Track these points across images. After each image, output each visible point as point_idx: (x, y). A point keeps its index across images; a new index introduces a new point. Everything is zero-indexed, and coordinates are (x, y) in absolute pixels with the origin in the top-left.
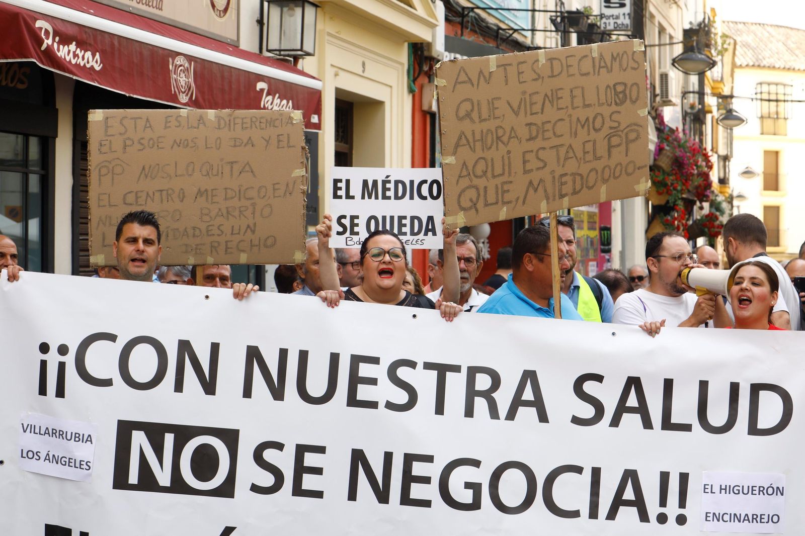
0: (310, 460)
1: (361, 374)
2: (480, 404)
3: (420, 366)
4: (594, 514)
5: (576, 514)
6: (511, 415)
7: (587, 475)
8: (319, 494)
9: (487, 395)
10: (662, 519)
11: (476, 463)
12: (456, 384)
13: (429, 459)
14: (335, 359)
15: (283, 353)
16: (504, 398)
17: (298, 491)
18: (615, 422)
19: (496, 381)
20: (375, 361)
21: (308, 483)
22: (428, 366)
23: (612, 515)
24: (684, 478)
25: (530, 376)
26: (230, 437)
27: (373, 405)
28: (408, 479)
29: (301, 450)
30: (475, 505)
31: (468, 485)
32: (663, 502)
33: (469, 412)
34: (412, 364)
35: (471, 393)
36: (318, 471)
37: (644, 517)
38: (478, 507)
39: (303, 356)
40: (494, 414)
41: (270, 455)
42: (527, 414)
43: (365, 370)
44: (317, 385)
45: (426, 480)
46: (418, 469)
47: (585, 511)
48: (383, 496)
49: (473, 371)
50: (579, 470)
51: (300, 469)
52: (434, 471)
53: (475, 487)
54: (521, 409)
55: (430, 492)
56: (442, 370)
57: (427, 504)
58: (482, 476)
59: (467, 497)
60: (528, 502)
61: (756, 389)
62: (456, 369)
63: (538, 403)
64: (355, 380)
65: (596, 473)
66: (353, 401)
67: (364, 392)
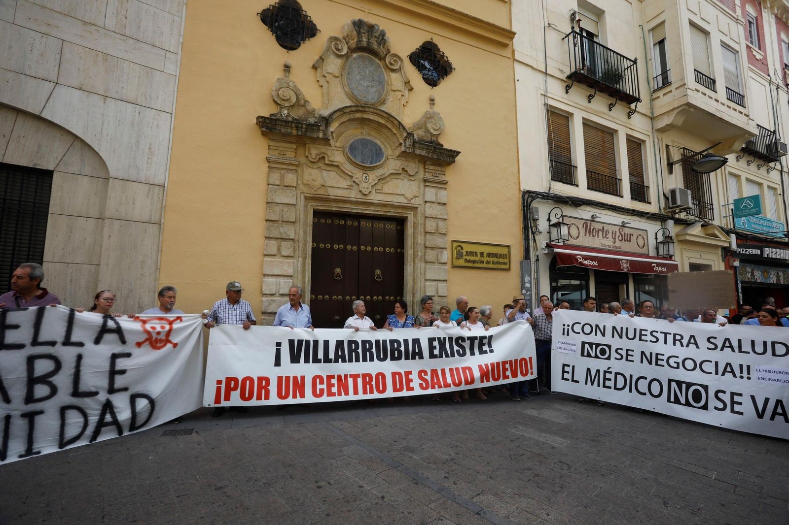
0: (630, 353)
1: (643, 333)
2: (678, 343)
3: (659, 332)
4: (717, 373)
5: (711, 373)
6: (687, 346)
7: (713, 364)
8: (633, 361)
9: (680, 341)
10: (742, 377)
11: (678, 357)
12: (670, 338)
13: (663, 355)
14: (635, 330)
15: (622, 328)
16: (685, 342)
17: (627, 360)
18: (722, 349)
19: (682, 337)
20: (647, 330)
21: (630, 358)
22: (661, 332)
23: (723, 374)
24: (748, 367)
25: (692, 337)
26: (609, 347)
27: (647, 341)
28: (657, 359)
29: (627, 350)
30: (678, 367)
31: (675, 362)
32: (741, 372)
33: (674, 344)
34: (657, 332)
35: (675, 340)
36: (632, 356)
37: (735, 376)
38: (679, 368)
39: (627, 329)
40: (682, 345)
41: (619, 351)
42: (692, 347)
43: (643, 332)
44: (631, 335)
45: (663, 360)
46: (660, 357)
47: (714, 372)
48: (650, 363)
49: (675, 335)
50: (711, 362)
51: (627, 355)
52: (665, 358)
53: (678, 363)
54: (690, 345)
55: (664, 363)
56: (666, 334)
57: (663, 366)
58: (680, 360)
59: (675, 365)
60: (694, 369)
61: (773, 344)
62: (670, 334)
63: (696, 343)
64: (641, 335)
65: (717, 363)
66: (640, 339)
67: (643, 338)
